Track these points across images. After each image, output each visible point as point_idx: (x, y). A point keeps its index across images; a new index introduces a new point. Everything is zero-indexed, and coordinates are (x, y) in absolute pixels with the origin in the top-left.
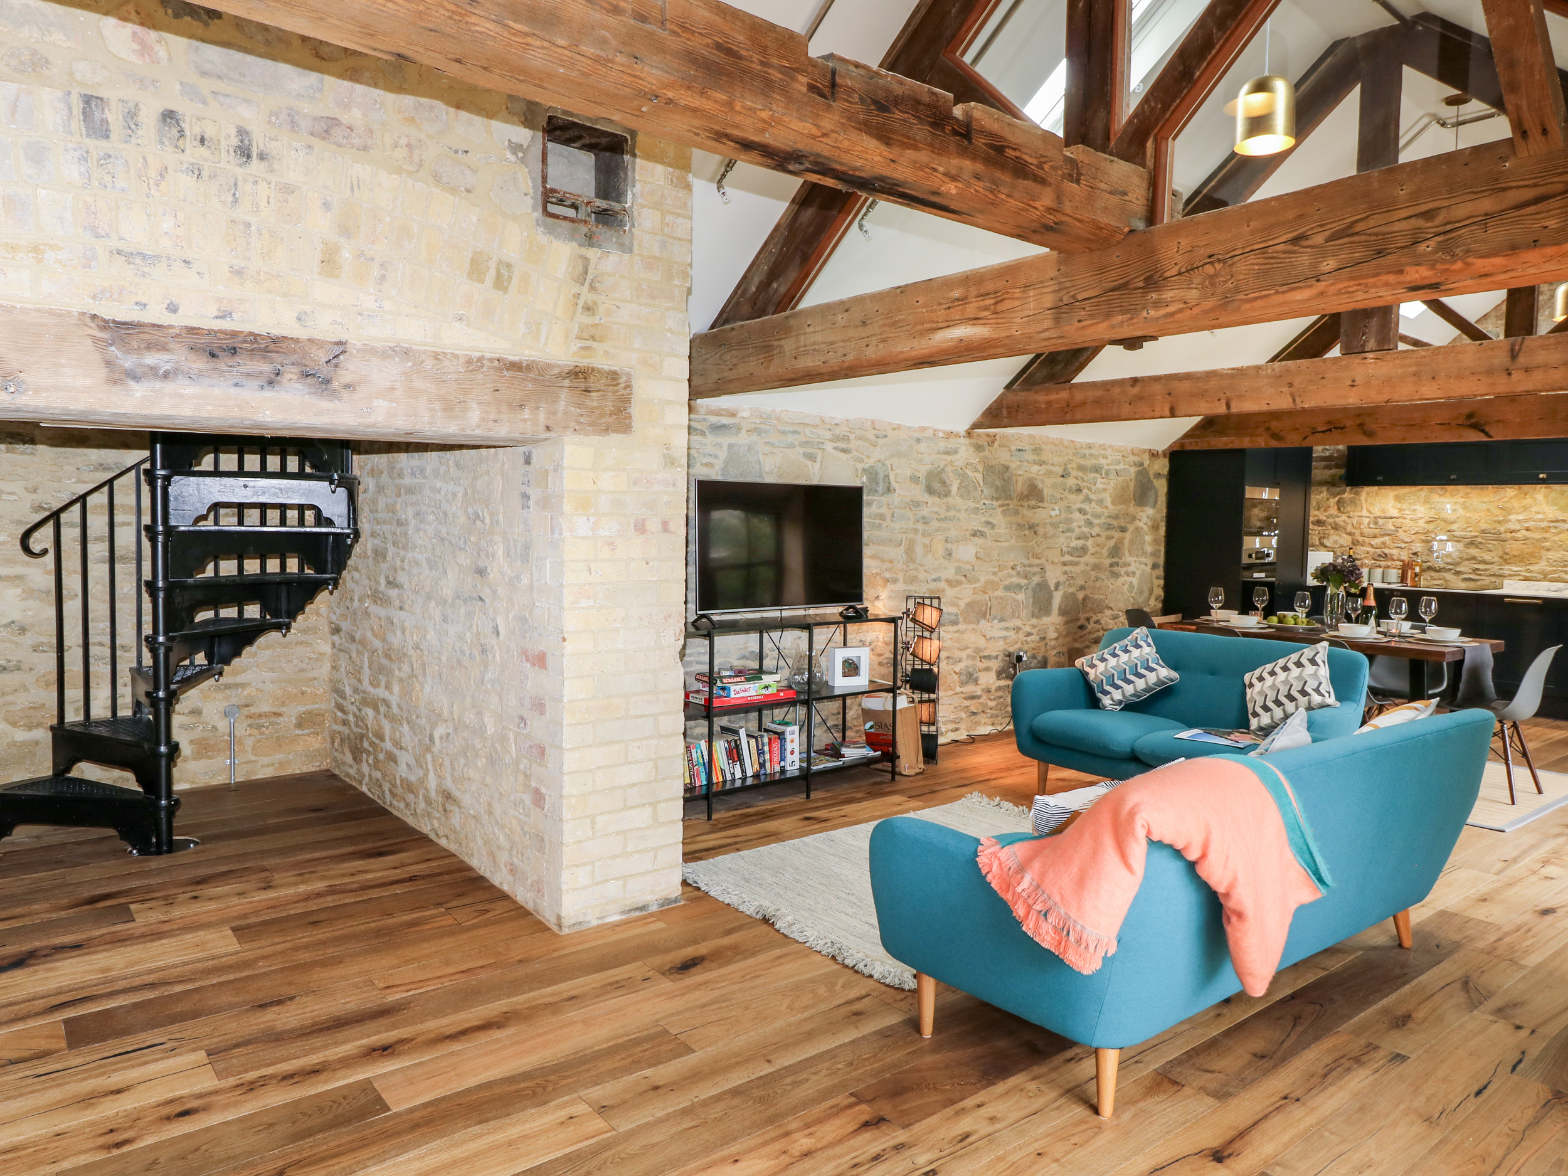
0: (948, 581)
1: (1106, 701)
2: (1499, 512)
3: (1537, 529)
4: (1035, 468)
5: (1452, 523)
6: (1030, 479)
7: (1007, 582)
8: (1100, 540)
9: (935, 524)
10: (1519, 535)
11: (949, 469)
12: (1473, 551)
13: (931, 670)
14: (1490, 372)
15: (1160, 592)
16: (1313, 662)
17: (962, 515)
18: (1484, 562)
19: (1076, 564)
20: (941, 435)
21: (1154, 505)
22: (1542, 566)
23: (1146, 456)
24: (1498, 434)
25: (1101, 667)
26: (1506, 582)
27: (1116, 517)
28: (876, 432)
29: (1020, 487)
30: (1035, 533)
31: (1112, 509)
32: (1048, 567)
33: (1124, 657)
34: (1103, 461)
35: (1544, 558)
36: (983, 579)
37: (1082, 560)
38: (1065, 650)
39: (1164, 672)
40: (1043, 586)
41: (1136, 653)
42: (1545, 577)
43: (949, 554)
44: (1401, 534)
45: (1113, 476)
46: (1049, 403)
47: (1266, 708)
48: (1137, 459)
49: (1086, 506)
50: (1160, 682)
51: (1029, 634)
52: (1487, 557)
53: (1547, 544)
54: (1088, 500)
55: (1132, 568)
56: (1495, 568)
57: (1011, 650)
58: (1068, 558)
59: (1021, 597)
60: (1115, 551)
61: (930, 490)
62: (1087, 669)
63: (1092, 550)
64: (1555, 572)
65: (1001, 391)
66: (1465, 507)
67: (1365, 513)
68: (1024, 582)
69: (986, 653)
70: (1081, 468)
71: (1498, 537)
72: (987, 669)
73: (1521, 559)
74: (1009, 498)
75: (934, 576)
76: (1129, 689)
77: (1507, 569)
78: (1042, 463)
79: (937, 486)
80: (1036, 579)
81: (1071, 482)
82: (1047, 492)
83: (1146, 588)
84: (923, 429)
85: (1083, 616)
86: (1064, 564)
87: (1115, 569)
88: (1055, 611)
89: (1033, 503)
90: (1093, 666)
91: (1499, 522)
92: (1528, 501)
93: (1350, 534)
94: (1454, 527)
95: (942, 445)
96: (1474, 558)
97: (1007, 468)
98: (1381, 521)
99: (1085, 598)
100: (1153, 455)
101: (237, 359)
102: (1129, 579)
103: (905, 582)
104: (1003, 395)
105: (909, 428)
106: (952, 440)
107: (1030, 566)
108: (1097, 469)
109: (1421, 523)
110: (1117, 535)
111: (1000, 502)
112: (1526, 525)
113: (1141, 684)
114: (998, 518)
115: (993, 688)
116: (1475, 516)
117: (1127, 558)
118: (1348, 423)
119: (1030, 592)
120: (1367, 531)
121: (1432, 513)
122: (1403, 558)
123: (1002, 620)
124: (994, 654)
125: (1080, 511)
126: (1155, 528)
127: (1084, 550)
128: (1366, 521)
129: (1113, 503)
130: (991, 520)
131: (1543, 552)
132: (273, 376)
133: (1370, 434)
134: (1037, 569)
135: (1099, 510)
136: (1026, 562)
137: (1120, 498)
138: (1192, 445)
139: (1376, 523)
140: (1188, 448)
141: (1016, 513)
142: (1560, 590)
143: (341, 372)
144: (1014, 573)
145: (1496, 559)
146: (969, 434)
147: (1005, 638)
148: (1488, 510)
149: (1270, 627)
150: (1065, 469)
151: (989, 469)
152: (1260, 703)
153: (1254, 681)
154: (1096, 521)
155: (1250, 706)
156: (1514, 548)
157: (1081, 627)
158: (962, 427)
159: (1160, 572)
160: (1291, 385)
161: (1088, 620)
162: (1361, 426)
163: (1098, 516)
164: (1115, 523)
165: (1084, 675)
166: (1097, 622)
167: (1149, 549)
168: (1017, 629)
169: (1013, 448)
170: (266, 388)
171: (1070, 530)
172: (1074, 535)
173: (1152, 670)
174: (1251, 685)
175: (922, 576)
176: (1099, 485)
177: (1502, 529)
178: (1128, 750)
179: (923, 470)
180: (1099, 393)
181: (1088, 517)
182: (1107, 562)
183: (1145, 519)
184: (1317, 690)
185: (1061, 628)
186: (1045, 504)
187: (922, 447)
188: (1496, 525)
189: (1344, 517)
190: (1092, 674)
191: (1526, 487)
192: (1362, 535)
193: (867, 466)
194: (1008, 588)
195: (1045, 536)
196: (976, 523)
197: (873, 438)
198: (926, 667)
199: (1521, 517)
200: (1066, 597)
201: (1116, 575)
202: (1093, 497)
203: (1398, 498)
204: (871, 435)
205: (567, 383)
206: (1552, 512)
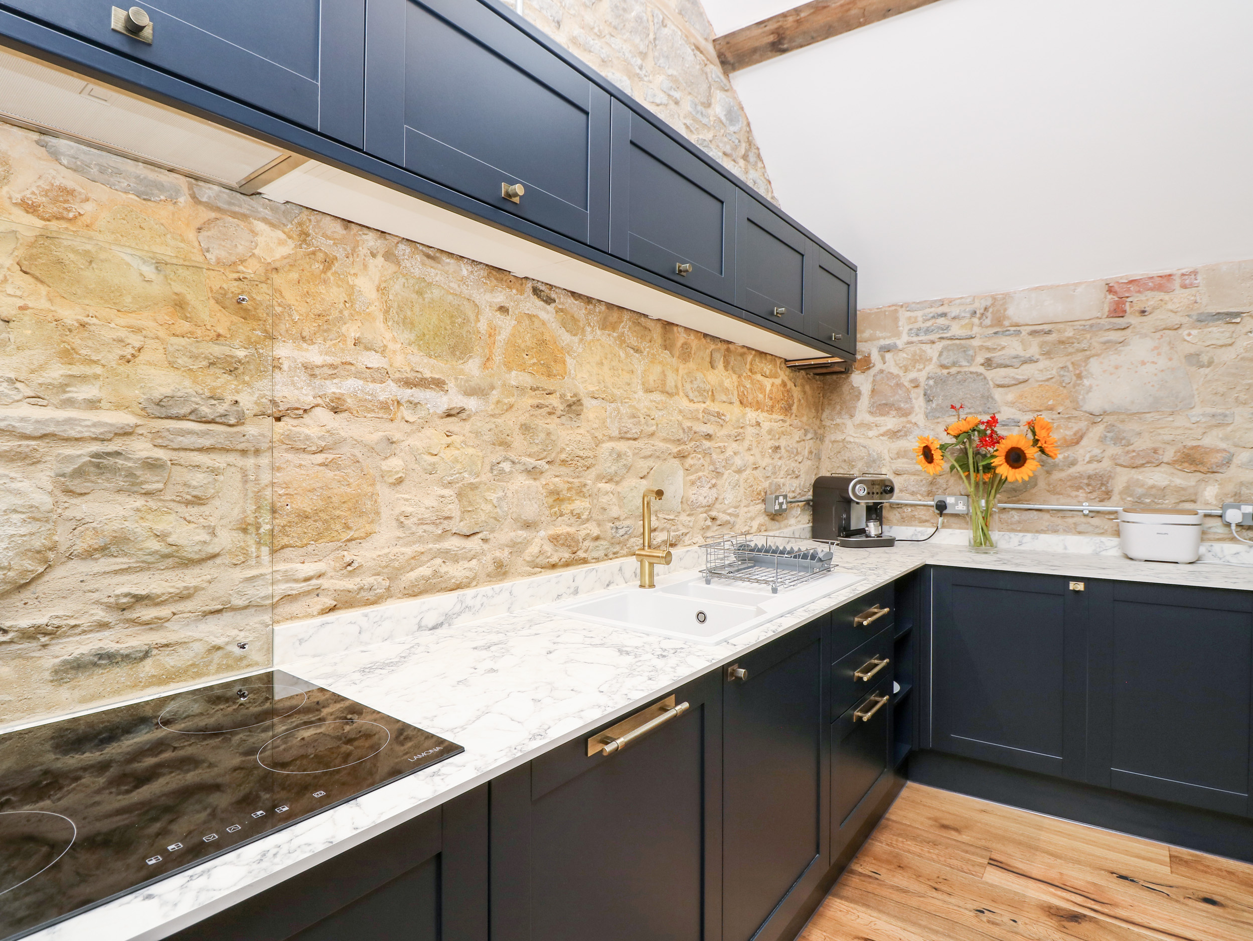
2: (223, 322)
35: (385, 512)
53: (395, 464)
64: (416, 560)
73: (320, 524)
91: (233, 368)
112: (332, 388)
131: (384, 492)
145: (226, 539)
148: (180, 305)
177: (247, 401)
188: (221, 381)
199: (314, 355)
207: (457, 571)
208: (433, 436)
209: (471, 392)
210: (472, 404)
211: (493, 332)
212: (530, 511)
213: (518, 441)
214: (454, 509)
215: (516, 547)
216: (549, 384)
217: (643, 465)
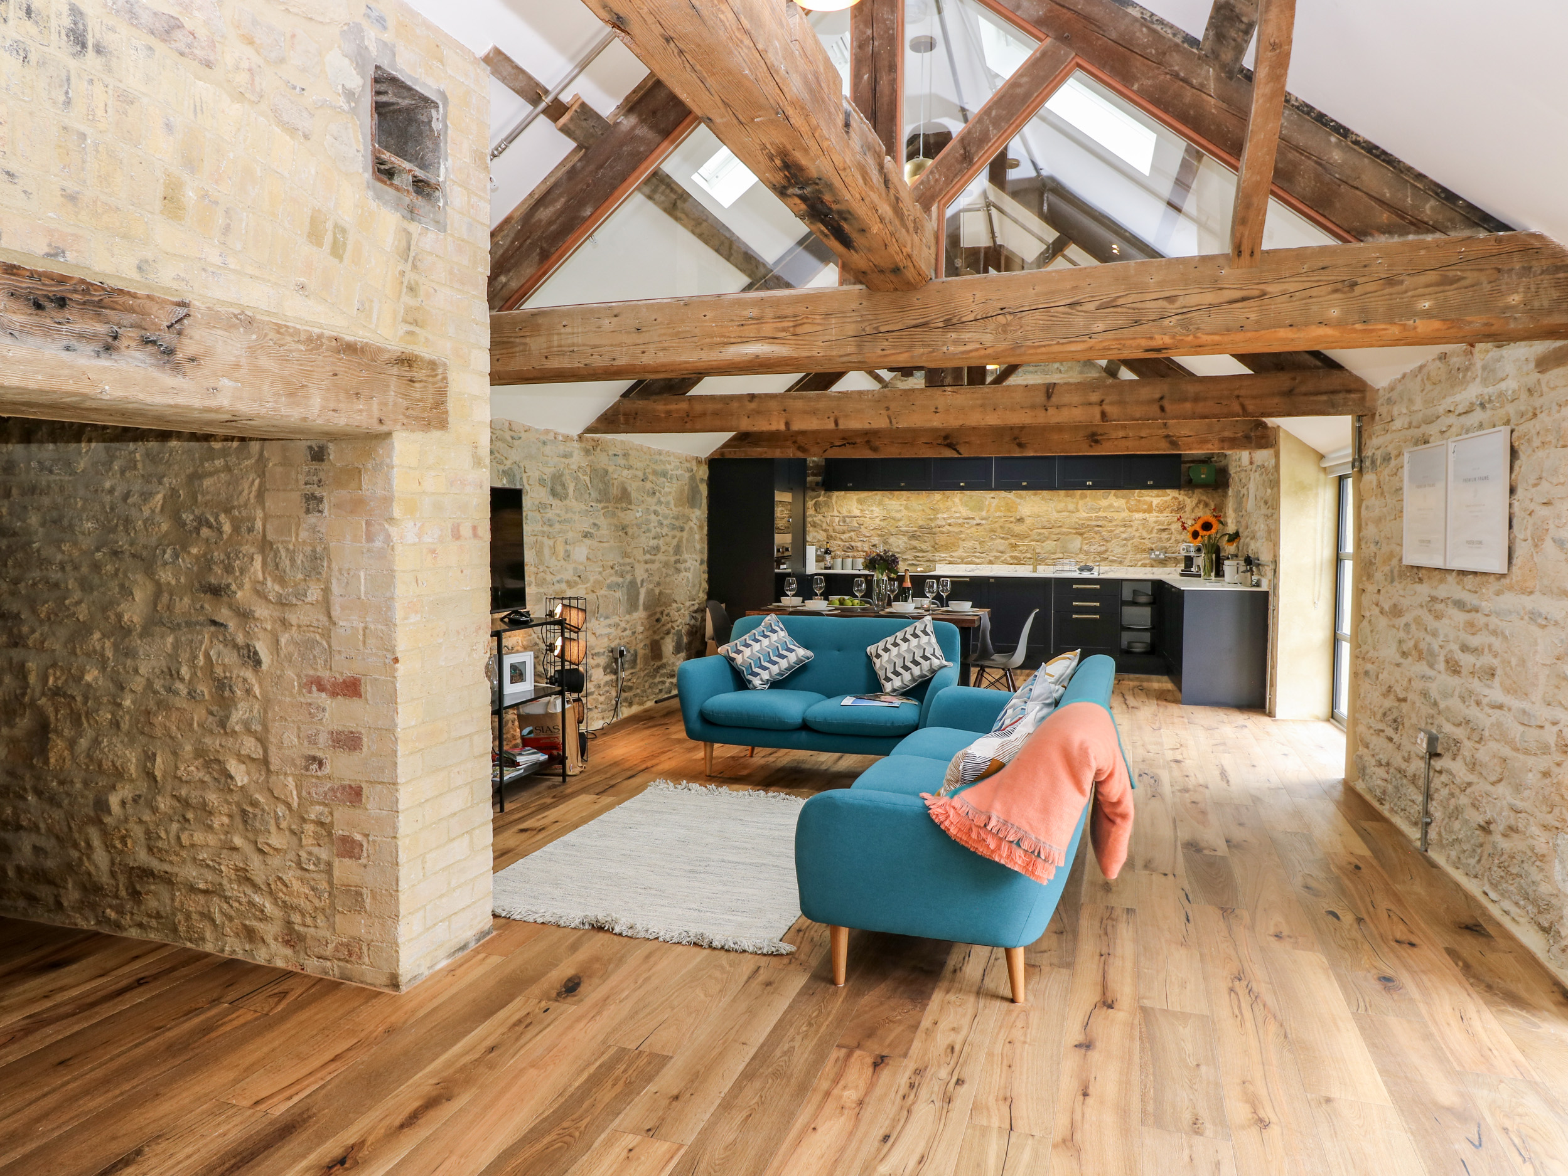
0: (568, 582)
1: (756, 682)
2: (930, 512)
3: (956, 524)
4: (625, 472)
5: (899, 520)
6: (623, 483)
7: (608, 581)
8: (668, 539)
9: (557, 526)
10: (944, 529)
11: (567, 472)
12: (915, 543)
13: (577, 670)
14: (1033, 407)
15: (705, 585)
16: (925, 632)
17: (576, 517)
18: (922, 551)
19: (653, 562)
20: (561, 438)
21: (700, 508)
22: (959, 553)
23: (694, 463)
24: (966, 453)
25: (747, 652)
26: (937, 566)
27: (677, 518)
28: (512, 433)
29: (615, 491)
30: (626, 533)
31: (676, 510)
32: (636, 565)
33: (766, 642)
34: (668, 467)
35: (961, 546)
36: (592, 579)
37: (656, 558)
38: (648, 642)
39: (802, 652)
40: (633, 583)
41: (774, 637)
42: (963, 561)
43: (567, 556)
44: (863, 530)
45: (675, 481)
46: (669, 413)
47: (897, 674)
48: (688, 465)
49: (658, 508)
50: (799, 661)
51: (625, 630)
52: (924, 547)
53: (963, 536)
54: (660, 502)
55: (688, 565)
56: (929, 555)
57: (613, 645)
58: (648, 557)
59: (618, 594)
60: (678, 550)
61: (554, 493)
62: (733, 655)
63: (663, 549)
65: (617, 398)
66: (907, 508)
67: (835, 513)
68: (620, 580)
69: (596, 651)
70: (655, 473)
71: (930, 531)
72: (598, 666)
73: (947, 547)
74: (608, 501)
75: (558, 578)
76: (775, 669)
77: (938, 555)
78: (630, 468)
79: (559, 488)
80: (629, 577)
81: (648, 485)
82: (634, 495)
83: (697, 582)
84: (547, 432)
85: (659, 609)
86: (646, 562)
87: (678, 565)
88: (641, 607)
89: (624, 505)
90: (738, 652)
91: (931, 519)
92: (949, 503)
93: (825, 530)
94: (900, 524)
95: (562, 448)
96: (915, 548)
97: (607, 472)
98: (848, 520)
99: (661, 593)
100: (699, 462)
101: (66, 314)
102: (687, 574)
103: (538, 585)
104: (619, 402)
105: (537, 430)
106: (568, 444)
107: (624, 565)
108: (664, 474)
109: (877, 521)
110: (678, 534)
111: (602, 505)
112: (949, 522)
113: (784, 664)
114: (602, 521)
115: (602, 683)
116: (914, 515)
117: (686, 556)
118: (858, 441)
119: (625, 589)
120: (838, 528)
121: (885, 513)
122: (866, 549)
123: (607, 618)
124: (602, 650)
125: (656, 513)
126: (701, 527)
127: (657, 549)
128: (837, 519)
129: (676, 506)
130: (597, 522)
131: (961, 542)
132: (110, 340)
133: (875, 449)
134: (628, 568)
135: (667, 511)
136: (621, 561)
137: (679, 502)
138: (731, 454)
139: (844, 521)
140: (728, 456)
141: (614, 515)
142: (972, 570)
143: (186, 341)
144: (612, 571)
145: (930, 549)
146: (580, 437)
147: (608, 635)
148: (923, 510)
149: (836, 609)
150: (644, 474)
151: (594, 471)
152: (890, 669)
153: (880, 652)
154: (665, 522)
155: (881, 674)
156: (941, 539)
157: (658, 620)
158: (575, 432)
159: (705, 567)
160: (888, 409)
161: (662, 613)
162: (868, 442)
163: (666, 518)
164: (677, 523)
165: (730, 660)
166: (668, 615)
167: (698, 547)
168: (616, 625)
169: (611, 453)
170: (103, 355)
171: (649, 531)
172: (651, 535)
173: (791, 651)
174: (878, 656)
175: (549, 577)
176: (667, 489)
177: (933, 525)
178: (800, 721)
179: (549, 471)
180: (719, 406)
181: (660, 518)
182: (673, 559)
183: (695, 520)
184: (934, 655)
185: (645, 622)
186: (632, 507)
187: (547, 449)
188: (929, 522)
189: (820, 517)
190: (739, 659)
191: (948, 493)
192: (834, 531)
193: (506, 468)
194: (609, 587)
195: (633, 538)
196: (585, 525)
197: (509, 439)
198: (573, 667)
199: (945, 516)
200: (650, 592)
201: (678, 571)
202: (662, 499)
203: (860, 501)
204: (507, 435)
205: (395, 370)
206: (965, 512)
207: (977, 561)
208: (973, 530)
209: (982, 519)
210: (983, 522)
211: (990, 505)
212: (1001, 548)
213: (999, 530)
214: (978, 546)
215: (997, 558)
216: (1009, 514)
217: (1055, 537)
